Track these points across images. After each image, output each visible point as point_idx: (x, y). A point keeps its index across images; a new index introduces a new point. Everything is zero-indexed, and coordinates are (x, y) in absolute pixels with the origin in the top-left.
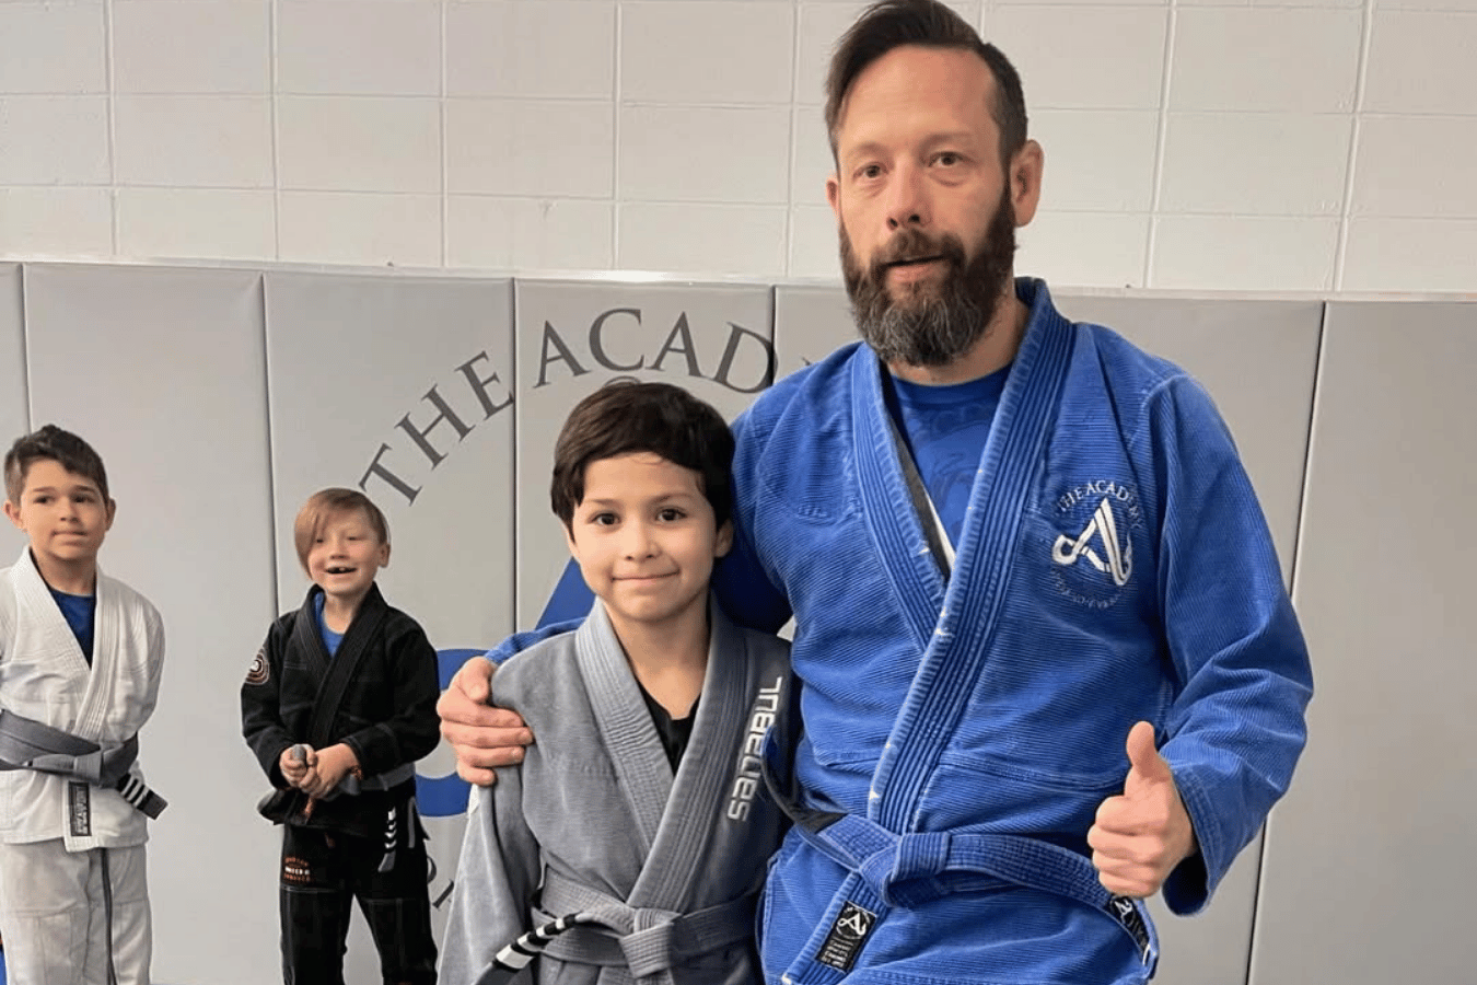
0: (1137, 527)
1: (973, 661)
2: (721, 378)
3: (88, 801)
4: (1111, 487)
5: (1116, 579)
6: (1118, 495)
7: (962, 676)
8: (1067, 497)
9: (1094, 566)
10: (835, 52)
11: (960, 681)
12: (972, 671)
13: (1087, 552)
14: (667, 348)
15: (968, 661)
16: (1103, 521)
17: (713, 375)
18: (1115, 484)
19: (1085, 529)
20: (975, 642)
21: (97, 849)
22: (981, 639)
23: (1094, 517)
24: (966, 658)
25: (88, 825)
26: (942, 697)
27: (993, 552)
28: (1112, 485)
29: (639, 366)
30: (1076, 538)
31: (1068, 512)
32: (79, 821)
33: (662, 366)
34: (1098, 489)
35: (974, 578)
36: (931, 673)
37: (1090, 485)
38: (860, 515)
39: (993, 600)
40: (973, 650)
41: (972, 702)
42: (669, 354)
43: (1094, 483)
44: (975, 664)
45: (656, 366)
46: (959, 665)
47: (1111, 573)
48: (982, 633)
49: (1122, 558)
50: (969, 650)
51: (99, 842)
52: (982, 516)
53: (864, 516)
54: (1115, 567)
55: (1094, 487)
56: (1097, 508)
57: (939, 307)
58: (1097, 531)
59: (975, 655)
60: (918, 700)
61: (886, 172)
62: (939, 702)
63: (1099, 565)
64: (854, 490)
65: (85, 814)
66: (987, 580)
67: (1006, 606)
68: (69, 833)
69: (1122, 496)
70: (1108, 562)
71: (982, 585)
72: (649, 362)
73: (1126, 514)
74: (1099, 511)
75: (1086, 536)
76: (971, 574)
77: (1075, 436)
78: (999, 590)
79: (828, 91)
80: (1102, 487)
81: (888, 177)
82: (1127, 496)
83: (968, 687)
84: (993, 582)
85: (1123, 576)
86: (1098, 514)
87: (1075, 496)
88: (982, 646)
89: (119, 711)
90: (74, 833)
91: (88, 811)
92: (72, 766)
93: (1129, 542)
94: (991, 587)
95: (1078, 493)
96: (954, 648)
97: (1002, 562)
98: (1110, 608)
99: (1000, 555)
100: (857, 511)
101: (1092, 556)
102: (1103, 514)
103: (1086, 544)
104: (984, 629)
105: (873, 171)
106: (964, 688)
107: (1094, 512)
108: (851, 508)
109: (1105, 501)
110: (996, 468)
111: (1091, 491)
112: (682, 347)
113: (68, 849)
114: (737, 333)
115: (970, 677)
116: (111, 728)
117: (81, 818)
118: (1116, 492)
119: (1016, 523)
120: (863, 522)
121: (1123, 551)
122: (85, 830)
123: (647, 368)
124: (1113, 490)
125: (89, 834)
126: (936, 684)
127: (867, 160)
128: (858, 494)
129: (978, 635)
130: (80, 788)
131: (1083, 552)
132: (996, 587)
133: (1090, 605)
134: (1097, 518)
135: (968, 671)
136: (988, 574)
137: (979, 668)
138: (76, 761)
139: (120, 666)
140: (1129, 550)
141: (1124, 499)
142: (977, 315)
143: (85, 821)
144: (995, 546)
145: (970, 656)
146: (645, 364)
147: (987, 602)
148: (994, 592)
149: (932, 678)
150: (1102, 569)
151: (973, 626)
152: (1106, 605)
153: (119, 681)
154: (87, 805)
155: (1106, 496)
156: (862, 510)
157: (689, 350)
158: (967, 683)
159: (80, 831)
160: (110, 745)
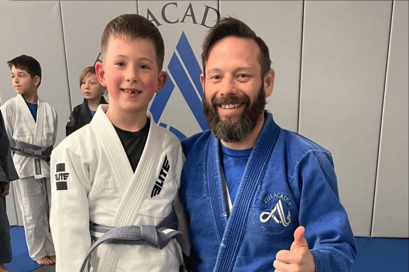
0: (292, 208)
1: (233, 254)
2: (203, 24)
3: (40, 164)
4: (282, 196)
5: (284, 225)
6: (284, 199)
7: (230, 259)
8: (268, 197)
9: (276, 222)
10: (207, 35)
11: (230, 260)
12: (234, 257)
13: (273, 217)
14: (186, 15)
15: (232, 254)
16: (279, 207)
17: (201, 23)
18: (283, 195)
19: (273, 209)
20: (234, 248)
21: (43, 178)
22: (235, 247)
23: (276, 205)
24: (231, 253)
25: (40, 171)
26: (225, 265)
27: (239, 220)
28: (282, 195)
29: (177, 21)
30: (270, 212)
31: (267, 203)
32: (38, 170)
33: (184, 21)
34: (278, 196)
35: (233, 228)
36: (221, 257)
37: (275, 194)
38: (208, 198)
39: (239, 235)
40: (233, 250)
41: (234, 267)
42: (186, 17)
43: (276, 194)
44: (234, 255)
45: (183, 21)
46: (229, 255)
47: (282, 223)
48: (236, 246)
49: (286, 218)
50: (232, 250)
51: (44, 176)
52: (237, 208)
53: (209, 198)
54: (283, 221)
55: (277, 195)
56: (277, 202)
57: (238, 124)
58: (277, 210)
59: (234, 252)
60: (218, 266)
61: (222, 78)
62: (224, 267)
63: (277, 221)
64: (207, 188)
65: (39, 168)
66: (237, 229)
67: (243, 237)
68: (35, 174)
69: (286, 199)
70: (281, 220)
71: (235, 231)
72: (180, 20)
73: (287, 204)
74: (278, 204)
75: (273, 211)
76: (232, 227)
77: (271, 176)
78: (241, 233)
79: (204, 49)
80: (279, 195)
81: (222, 80)
82: (287, 199)
83: (233, 262)
84: (239, 230)
85: (287, 224)
86: (277, 204)
87: (270, 197)
88: (236, 249)
89: (45, 137)
90: (37, 174)
91: (40, 167)
92: (34, 152)
93: (289, 213)
94: (238, 231)
95: (271, 196)
96: (227, 249)
97: (242, 223)
98: (283, 233)
99: (241, 221)
100: (207, 196)
101: (275, 218)
102: (279, 205)
103: (273, 214)
104: (236, 244)
105: (217, 77)
106: (231, 263)
107: (276, 203)
108: (205, 195)
109: (280, 201)
110: (242, 192)
111: (275, 196)
112: (190, 14)
113: (35, 178)
114: (207, 8)
115: (233, 259)
116: (43, 142)
117: (39, 169)
118: (283, 198)
119: (247, 210)
120: (209, 200)
121: (286, 216)
122: (40, 173)
123: (180, 22)
124: (282, 197)
125: (41, 174)
126: (223, 261)
127: (215, 74)
128: (208, 190)
129: (234, 246)
130: (38, 160)
131: (272, 217)
132: (240, 231)
133: (276, 234)
134: (277, 206)
135: (232, 257)
136: (237, 227)
137: (236, 257)
138: (35, 151)
139: (44, 124)
140: (289, 215)
141: (286, 200)
142: (251, 125)
143: (40, 170)
144: (240, 218)
145: (232, 253)
146: (179, 21)
147: (237, 236)
148: (240, 233)
149: (221, 259)
150: (279, 223)
151: (233, 243)
152: (281, 233)
153: (44, 129)
154: (40, 165)
155: (281, 199)
156: (209, 196)
157: (193, 15)
158: (232, 261)
159: (38, 173)
160: (44, 147)
